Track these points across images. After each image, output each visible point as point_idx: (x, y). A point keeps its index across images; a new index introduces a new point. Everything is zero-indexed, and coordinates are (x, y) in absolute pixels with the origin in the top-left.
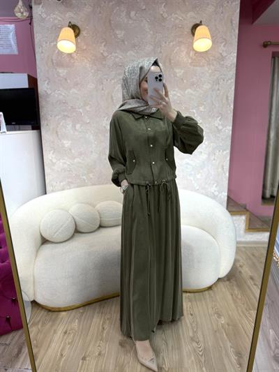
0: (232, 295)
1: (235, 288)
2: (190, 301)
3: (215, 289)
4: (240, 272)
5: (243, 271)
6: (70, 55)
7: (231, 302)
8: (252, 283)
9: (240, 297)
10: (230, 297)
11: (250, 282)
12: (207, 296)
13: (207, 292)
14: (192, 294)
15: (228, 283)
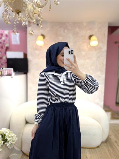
0: (108, 151)
1: (109, 147)
2: (90, 153)
3: (101, 147)
4: (110, 139)
5: (112, 138)
6: (41, 46)
7: (109, 154)
8: (117, 145)
9: (112, 152)
10: (107, 151)
11: (115, 144)
12: (97, 151)
13: (97, 149)
14: (91, 150)
15: (105, 144)
